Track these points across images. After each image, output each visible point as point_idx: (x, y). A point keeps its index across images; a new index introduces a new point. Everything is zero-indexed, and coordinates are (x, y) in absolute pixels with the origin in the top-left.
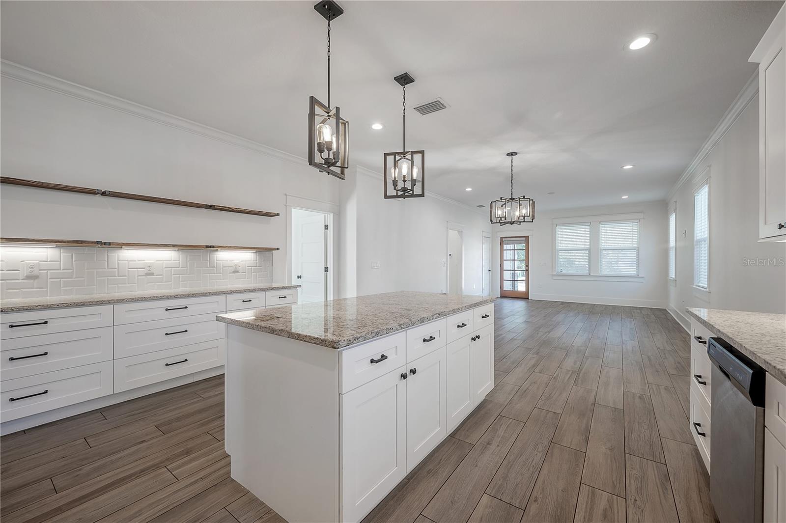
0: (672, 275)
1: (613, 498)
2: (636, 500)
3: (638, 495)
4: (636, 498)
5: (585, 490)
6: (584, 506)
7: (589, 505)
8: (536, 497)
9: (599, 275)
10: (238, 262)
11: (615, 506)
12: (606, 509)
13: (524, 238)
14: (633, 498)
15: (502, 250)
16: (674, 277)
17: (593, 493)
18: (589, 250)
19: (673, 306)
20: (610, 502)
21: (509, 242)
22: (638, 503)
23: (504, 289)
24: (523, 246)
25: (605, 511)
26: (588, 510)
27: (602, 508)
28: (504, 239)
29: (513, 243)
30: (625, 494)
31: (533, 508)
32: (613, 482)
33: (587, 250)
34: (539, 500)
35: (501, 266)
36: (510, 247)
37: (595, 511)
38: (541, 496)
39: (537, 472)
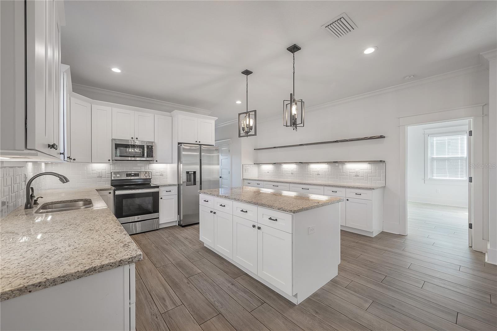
1: (166, 309)
2: (157, 318)
3: (157, 322)
4: (157, 319)
5: (179, 303)
6: (173, 296)
7: (172, 297)
8: (189, 284)
10: (358, 170)
11: (163, 306)
12: (165, 302)
14: (158, 318)
17: (175, 304)
20: (166, 306)
22: (155, 317)
25: (165, 301)
26: (170, 296)
27: (167, 301)
30: (163, 316)
31: (186, 281)
32: (172, 318)
34: (187, 284)
37: (168, 297)
38: (188, 285)
39: (201, 291)
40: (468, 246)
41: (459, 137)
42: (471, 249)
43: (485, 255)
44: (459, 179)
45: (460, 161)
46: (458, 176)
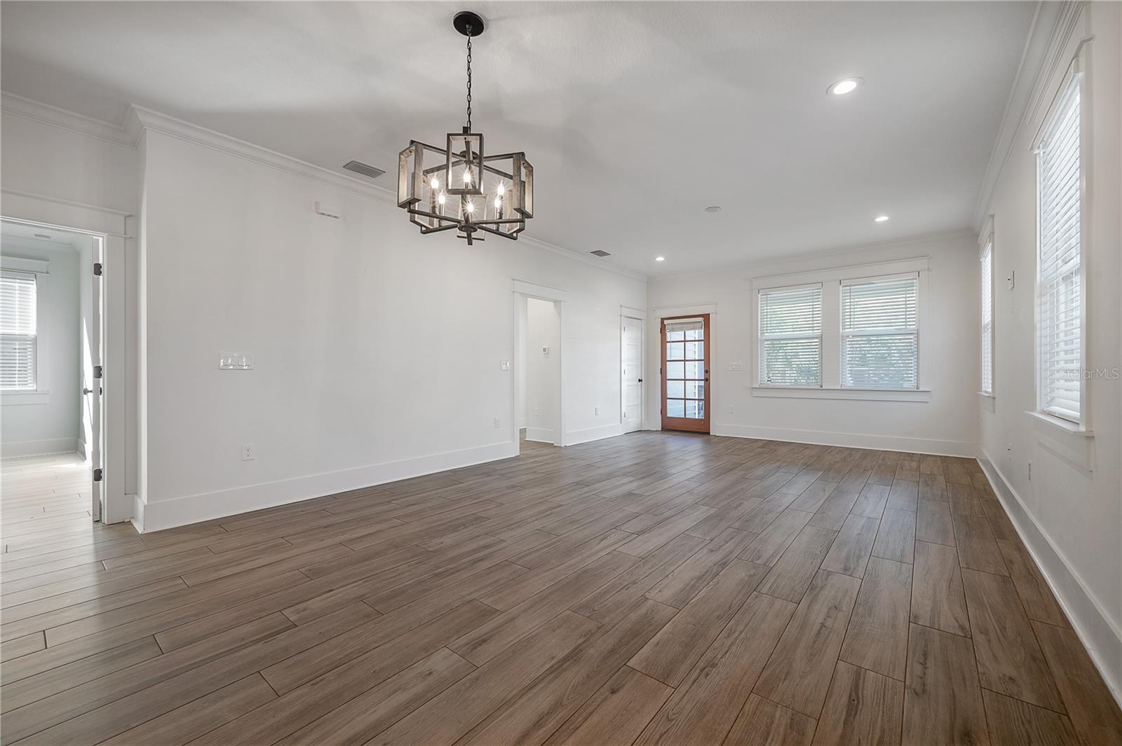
0: (987, 386)
9: (839, 388)
13: (701, 319)
15: (664, 342)
16: (990, 390)
18: (821, 338)
19: (989, 454)
21: (675, 326)
23: (669, 415)
24: (697, 334)
28: (666, 322)
29: (683, 327)
33: (817, 338)
35: (663, 371)
36: (678, 335)
40: (92, 522)
41: (17, 285)
42: (100, 524)
43: (132, 524)
44: (17, 388)
45: (19, 344)
46: (14, 383)
